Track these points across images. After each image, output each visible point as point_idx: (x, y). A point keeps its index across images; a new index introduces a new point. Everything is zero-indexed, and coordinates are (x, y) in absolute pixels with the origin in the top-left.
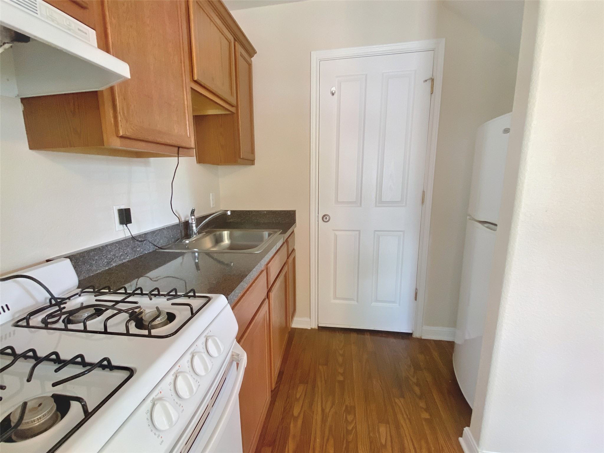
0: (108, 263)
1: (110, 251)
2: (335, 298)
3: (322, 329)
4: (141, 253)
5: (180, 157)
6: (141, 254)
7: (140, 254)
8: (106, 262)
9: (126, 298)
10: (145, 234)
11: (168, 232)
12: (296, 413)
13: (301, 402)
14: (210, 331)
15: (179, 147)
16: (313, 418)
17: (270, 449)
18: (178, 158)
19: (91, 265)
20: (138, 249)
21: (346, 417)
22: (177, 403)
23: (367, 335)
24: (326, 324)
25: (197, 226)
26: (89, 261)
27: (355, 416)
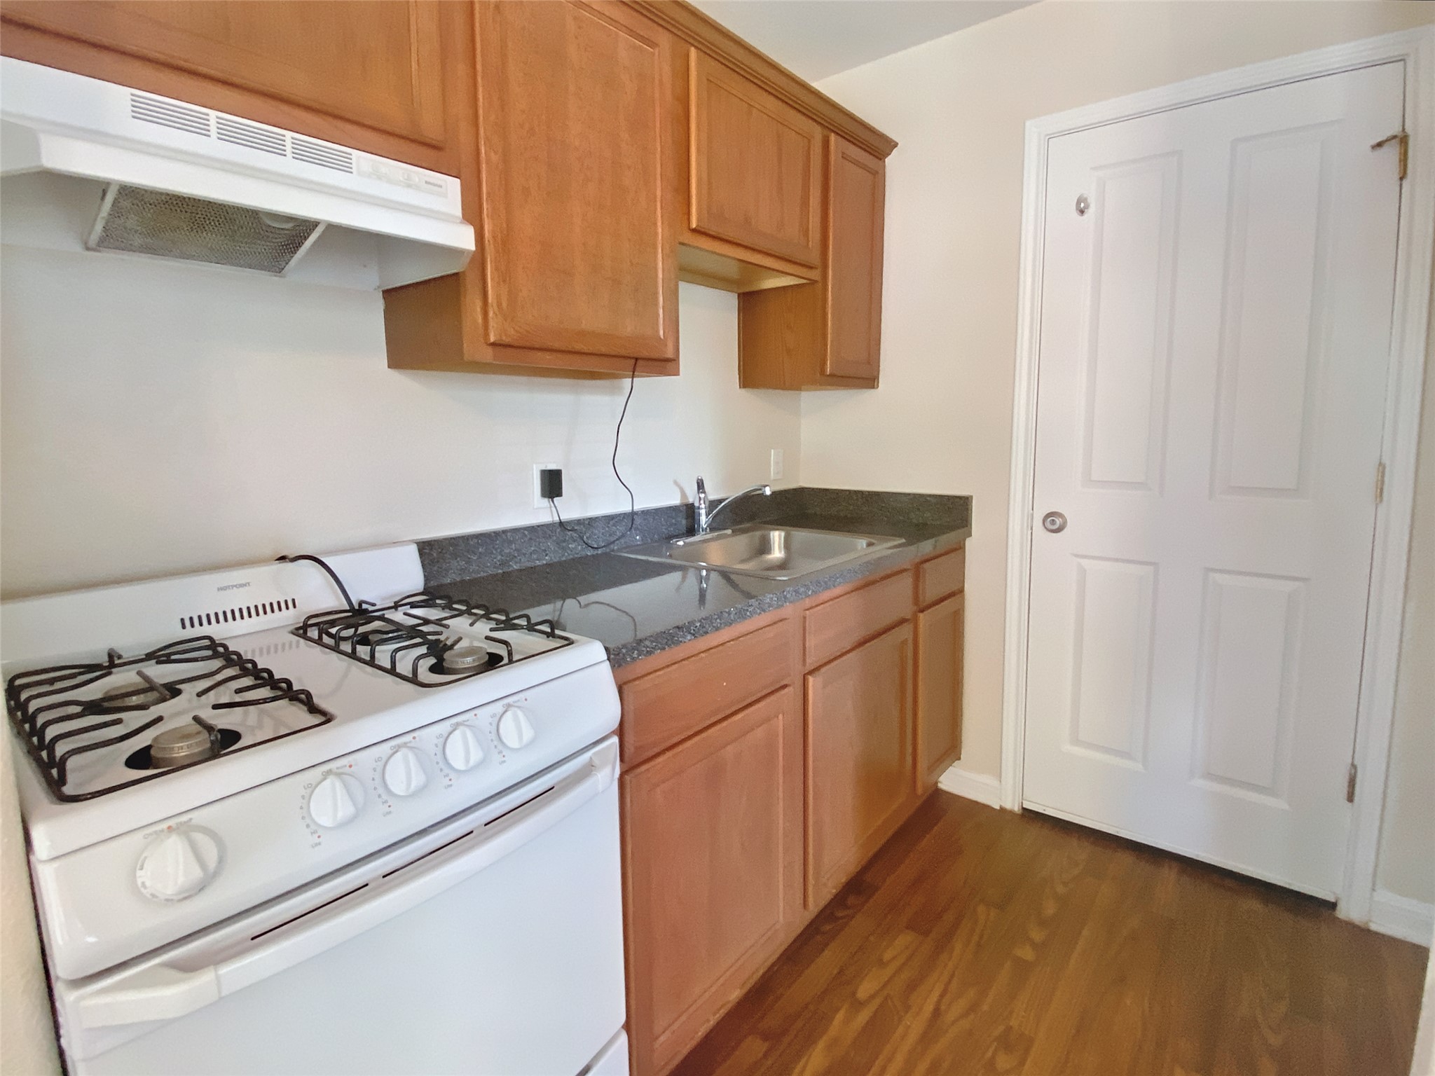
0: (503, 564)
1: (510, 542)
2: (1076, 741)
3: (1030, 816)
4: (577, 554)
5: (638, 376)
6: (576, 556)
7: (573, 555)
8: (499, 561)
9: (446, 618)
10: (590, 519)
11: (645, 519)
12: (862, 993)
13: (889, 971)
14: (526, 700)
15: (637, 359)
16: (900, 1020)
17: (765, 1046)
18: (632, 380)
19: (469, 562)
20: (570, 546)
21: (993, 1057)
22: (380, 796)
23: (1170, 867)
24: (1044, 808)
25: (707, 515)
26: (465, 554)
27: (1022, 1063)
